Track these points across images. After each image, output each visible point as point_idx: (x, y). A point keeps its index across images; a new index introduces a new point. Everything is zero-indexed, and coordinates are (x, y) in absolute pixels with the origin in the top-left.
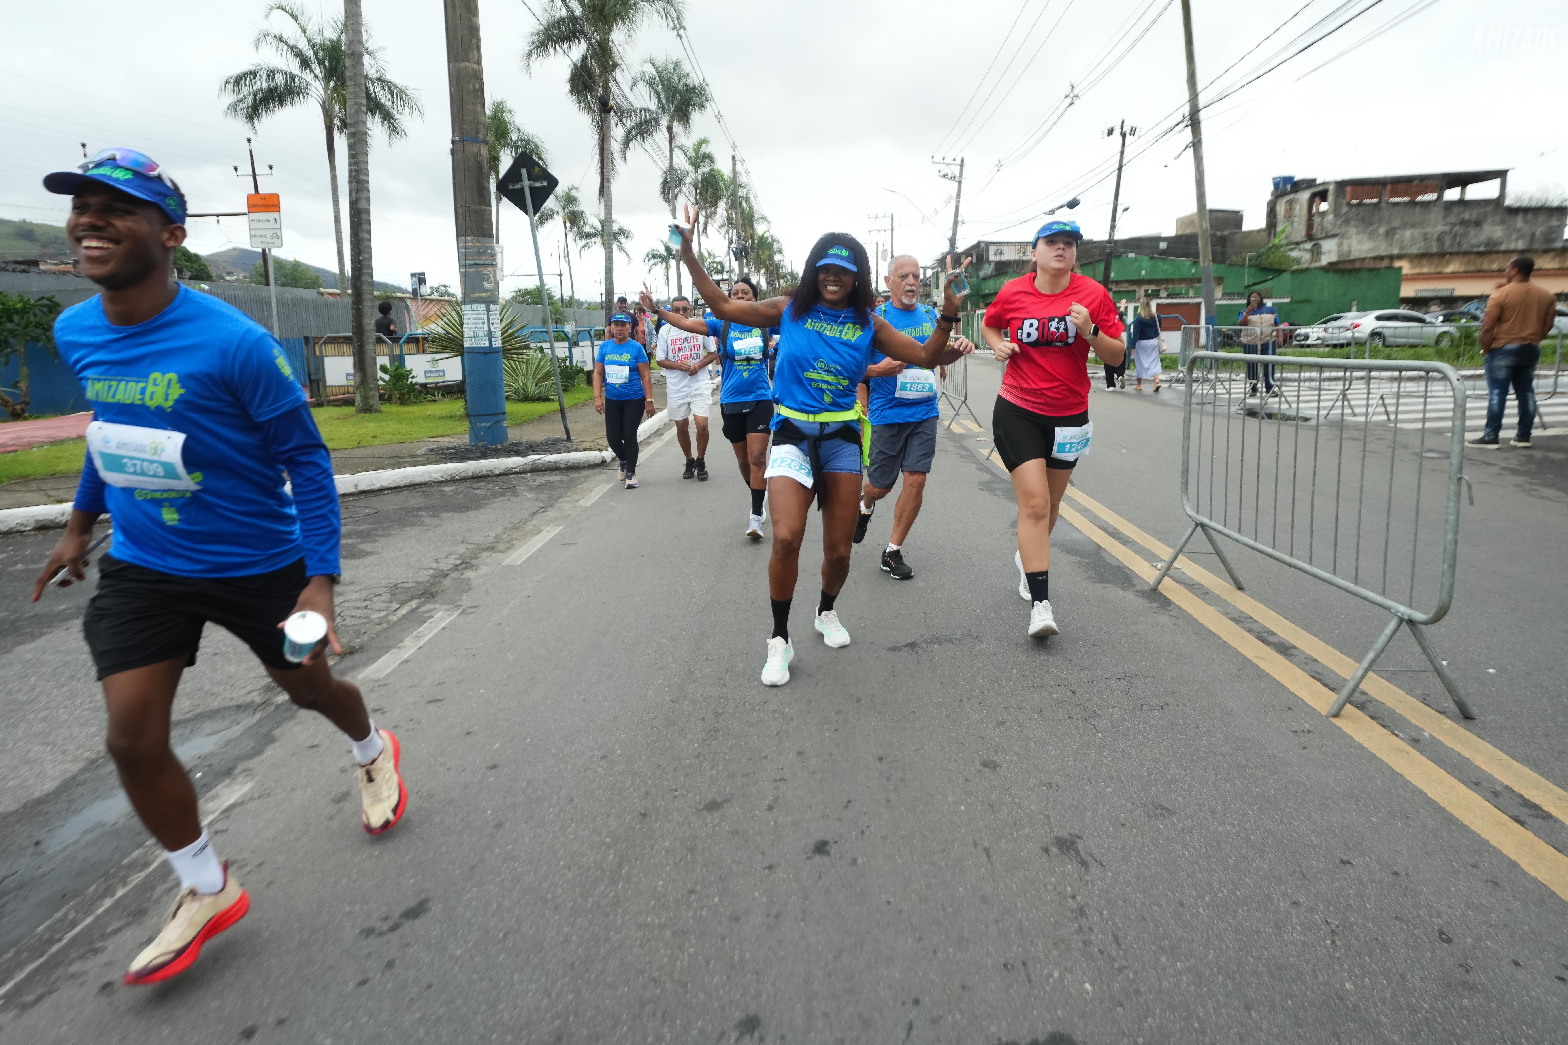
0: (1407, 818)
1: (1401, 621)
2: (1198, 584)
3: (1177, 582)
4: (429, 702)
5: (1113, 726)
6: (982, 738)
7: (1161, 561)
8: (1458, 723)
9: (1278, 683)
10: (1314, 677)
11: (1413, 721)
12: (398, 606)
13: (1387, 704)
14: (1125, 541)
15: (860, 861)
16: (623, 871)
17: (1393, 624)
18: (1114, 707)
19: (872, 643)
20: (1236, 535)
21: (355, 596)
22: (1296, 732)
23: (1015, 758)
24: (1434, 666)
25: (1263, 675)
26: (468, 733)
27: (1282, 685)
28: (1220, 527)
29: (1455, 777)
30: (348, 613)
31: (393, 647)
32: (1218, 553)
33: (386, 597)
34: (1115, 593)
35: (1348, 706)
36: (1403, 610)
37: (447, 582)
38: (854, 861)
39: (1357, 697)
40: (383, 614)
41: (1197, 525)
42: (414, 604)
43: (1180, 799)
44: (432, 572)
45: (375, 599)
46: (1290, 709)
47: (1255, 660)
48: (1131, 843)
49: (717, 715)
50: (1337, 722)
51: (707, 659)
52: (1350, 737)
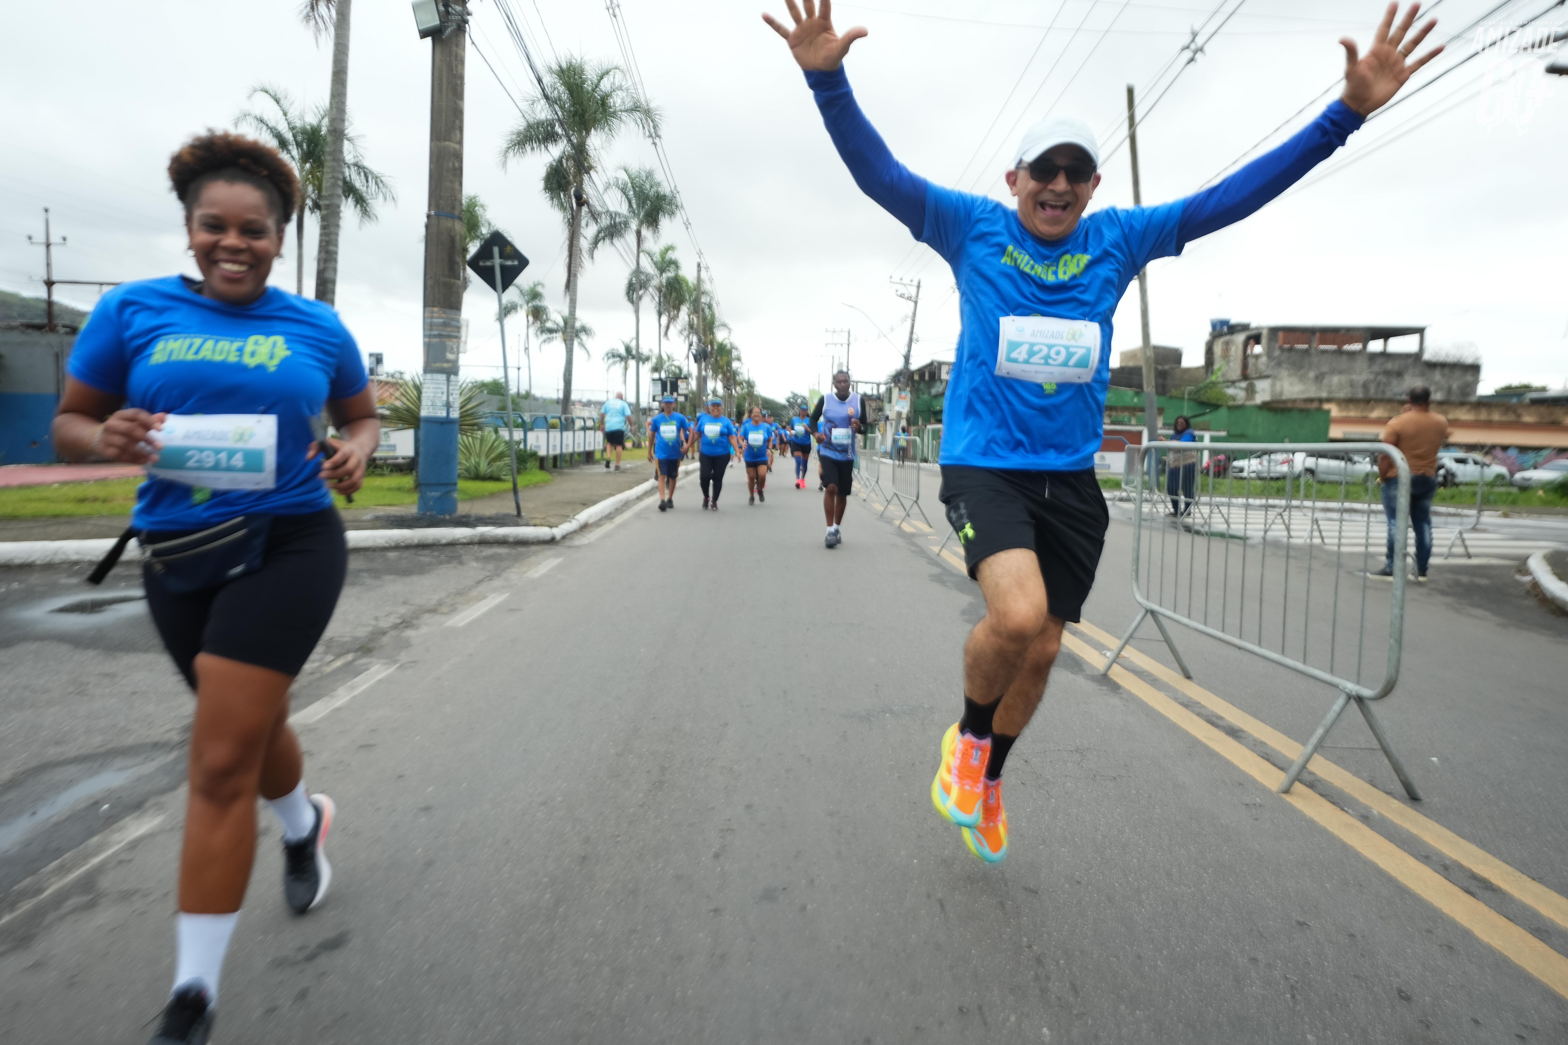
0: (1361, 885)
1: (1349, 697)
2: (1146, 671)
3: (1126, 669)
4: (361, 747)
5: (1067, 793)
7: (1109, 650)
8: (1404, 803)
9: (1227, 762)
10: (1263, 757)
11: (1361, 800)
12: (331, 658)
13: (1335, 784)
14: (1074, 632)
15: (809, 907)
16: (561, 909)
17: (1341, 701)
18: (1066, 776)
19: (823, 709)
20: (1185, 620)
22: (1247, 805)
24: (1381, 743)
25: (1212, 754)
26: (400, 777)
27: (1232, 764)
28: (1169, 613)
29: (1405, 850)
31: (325, 695)
32: (1168, 641)
34: (1065, 676)
35: (1298, 786)
36: (1350, 687)
37: (385, 639)
38: (803, 908)
39: (1305, 776)
41: (1147, 611)
42: (350, 657)
43: (1135, 860)
44: (370, 629)
46: (1241, 784)
47: (1204, 740)
48: (1087, 899)
49: (663, 769)
50: (1287, 798)
51: (654, 718)
52: (1300, 812)
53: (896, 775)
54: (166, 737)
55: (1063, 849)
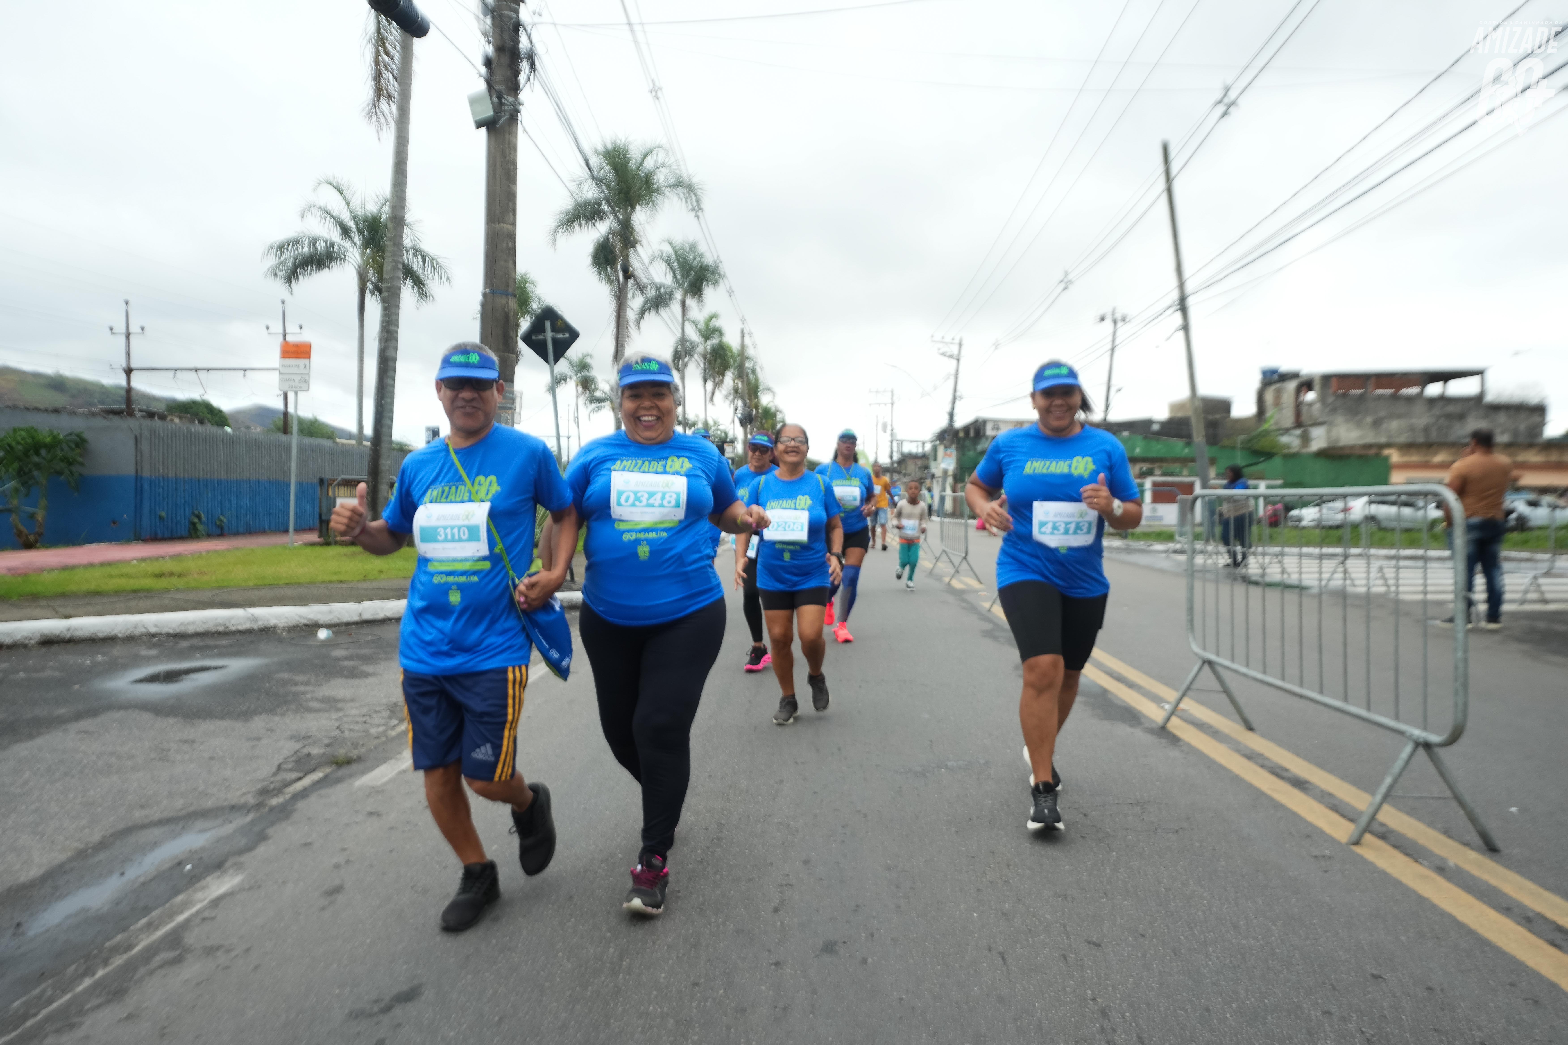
0: (1438, 938)
1: (1417, 744)
2: (1207, 724)
3: (1185, 721)
5: (1128, 846)
6: (993, 853)
7: (1166, 702)
8: (1482, 853)
9: (1295, 815)
10: (1331, 809)
11: (1436, 851)
12: (396, 722)
13: (1409, 835)
14: (1131, 685)
15: (870, 960)
16: (624, 964)
17: (1408, 748)
18: (1127, 829)
19: (878, 766)
20: (1243, 670)
21: (354, 712)
22: (1316, 857)
23: (1028, 871)
24: (1452, 791)
25: (1278, 806)
27: (1299, 816)
28: (1227, 663)
29: (1482, 901)
30: (347, 726)
31: (391, 758)
32: (1227, 691)
33: (386, 714)
34: (1123, 730)
35: (1368, 837)
36: (1418, 733)
38: (864, 961)
39: (1375, 827)
40: (381, 729)
41: (1204, 661)
43: (1200, 913)
45: (374, 716)
46: (1308, 836)
47: (1269, 792)
48: (1152, 952)
50: (1358, 850)
51: (710, 776)
52: (1372, 864)
53: (953, 829)
54: (243, 800)
55: (1126, 902)
